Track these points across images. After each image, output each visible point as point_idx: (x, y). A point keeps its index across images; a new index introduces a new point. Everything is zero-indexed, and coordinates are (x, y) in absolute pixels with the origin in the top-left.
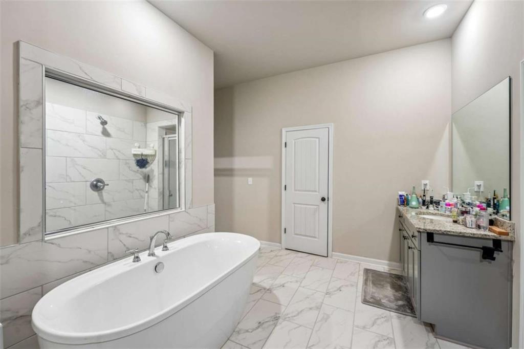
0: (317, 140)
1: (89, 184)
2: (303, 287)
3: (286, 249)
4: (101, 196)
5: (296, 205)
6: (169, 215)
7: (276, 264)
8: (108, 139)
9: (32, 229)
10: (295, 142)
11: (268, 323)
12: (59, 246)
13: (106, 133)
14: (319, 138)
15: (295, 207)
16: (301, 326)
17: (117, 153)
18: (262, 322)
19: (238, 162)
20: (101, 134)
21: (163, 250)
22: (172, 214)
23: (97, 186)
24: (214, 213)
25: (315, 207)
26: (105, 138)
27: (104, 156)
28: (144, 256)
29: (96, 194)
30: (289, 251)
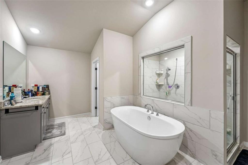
9: (140, 93)
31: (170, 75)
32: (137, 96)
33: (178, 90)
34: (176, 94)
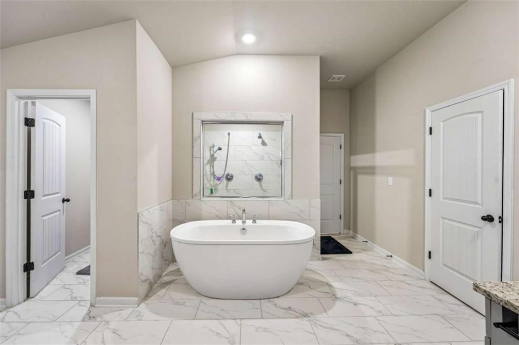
0: (479, 115)
1: (254, 176)
2: (377, 320)
3: (431, 282)
4: (261, 186)
5: (445, 221)
6: (269, 201)
7: (384, 287)
8: (265, 147)
9: (197, 194)
10: (444, 125)
11: (294, 312)
12: (206, 204)
13: (264, 143)
14: (482, 112)
15: (443, 223)
16: (315, 334)
17: (271, 157)
18: (292, 309)
19: (381, 159)
20: (260, 144)
21: (253, 223)
22: (271, 200)
23: (259, 178)
24: (320, 208)
25: (476, 229)
26: (263, 147)
27: (262, 158)
28: (239, 222)
29: (257, 183)
30: (435, 286)
31: (217, 159)
32: (187, 200)
33: (230, 183)
34: (227, 189)
